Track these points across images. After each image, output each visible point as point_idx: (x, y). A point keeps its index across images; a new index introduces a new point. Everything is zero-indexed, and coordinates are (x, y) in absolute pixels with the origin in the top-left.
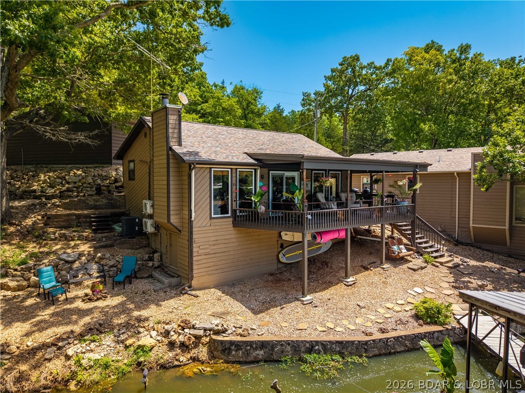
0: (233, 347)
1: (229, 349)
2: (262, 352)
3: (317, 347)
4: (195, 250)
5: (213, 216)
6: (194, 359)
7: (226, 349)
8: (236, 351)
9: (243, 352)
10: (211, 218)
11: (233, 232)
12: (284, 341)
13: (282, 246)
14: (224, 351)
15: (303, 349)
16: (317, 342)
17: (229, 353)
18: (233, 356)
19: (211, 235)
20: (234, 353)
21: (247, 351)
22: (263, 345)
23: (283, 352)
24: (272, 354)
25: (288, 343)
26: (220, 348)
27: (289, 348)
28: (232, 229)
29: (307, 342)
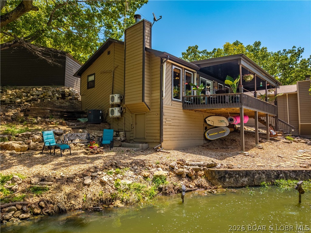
0: (227, 176)
1: (224, 177)
2: (246, 179)
3: (281, 175)
4: (164, 120)
5: (173, 99)
6: (199, 186)
7: (221, 177)
8: (229, 178)
9: (234, 180)
10: (172, 100)
11: (182, 113)
12: (260, 170)
13: (206, 128)
14: (220, 179)
15: (273, 177)
16: (281, 171)
17: (224, 180)
18: (227, 182)
19: (172, 112)
20: (227, 180)
21: (236, 178)
22: (247, 173)
23: (260, 179)
24: (253, 181)
25: (263, 172)
26: (217, 177)
27: (264, 176)
28: (182, 110)
29: (275, 171)
